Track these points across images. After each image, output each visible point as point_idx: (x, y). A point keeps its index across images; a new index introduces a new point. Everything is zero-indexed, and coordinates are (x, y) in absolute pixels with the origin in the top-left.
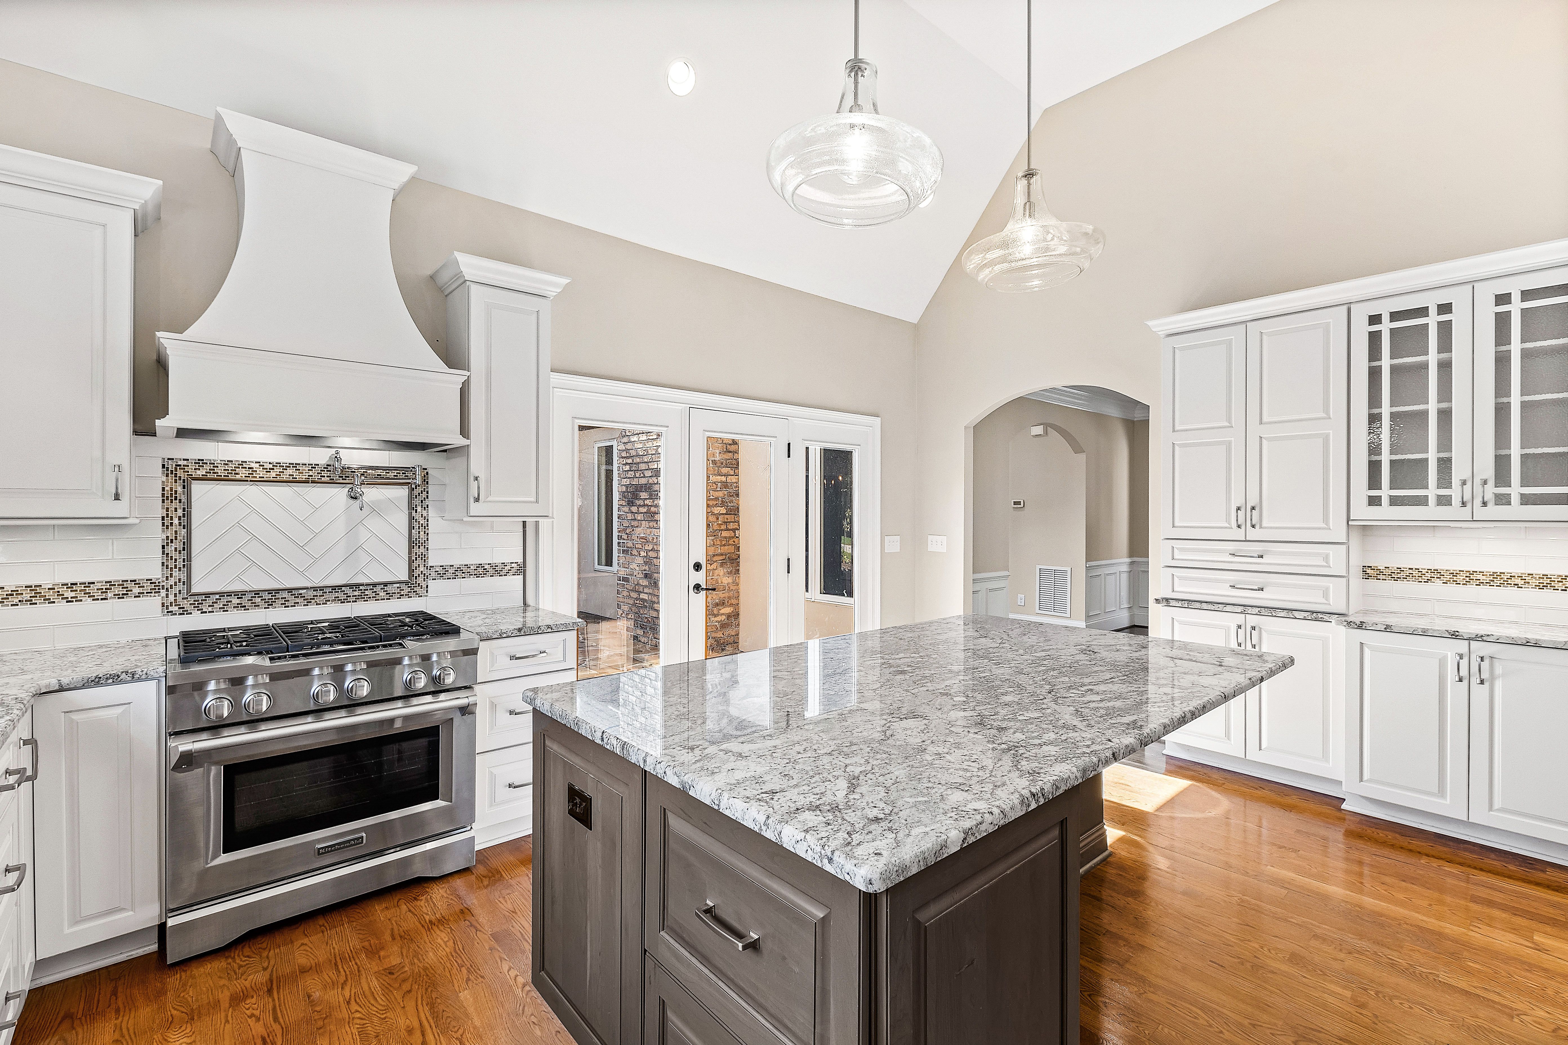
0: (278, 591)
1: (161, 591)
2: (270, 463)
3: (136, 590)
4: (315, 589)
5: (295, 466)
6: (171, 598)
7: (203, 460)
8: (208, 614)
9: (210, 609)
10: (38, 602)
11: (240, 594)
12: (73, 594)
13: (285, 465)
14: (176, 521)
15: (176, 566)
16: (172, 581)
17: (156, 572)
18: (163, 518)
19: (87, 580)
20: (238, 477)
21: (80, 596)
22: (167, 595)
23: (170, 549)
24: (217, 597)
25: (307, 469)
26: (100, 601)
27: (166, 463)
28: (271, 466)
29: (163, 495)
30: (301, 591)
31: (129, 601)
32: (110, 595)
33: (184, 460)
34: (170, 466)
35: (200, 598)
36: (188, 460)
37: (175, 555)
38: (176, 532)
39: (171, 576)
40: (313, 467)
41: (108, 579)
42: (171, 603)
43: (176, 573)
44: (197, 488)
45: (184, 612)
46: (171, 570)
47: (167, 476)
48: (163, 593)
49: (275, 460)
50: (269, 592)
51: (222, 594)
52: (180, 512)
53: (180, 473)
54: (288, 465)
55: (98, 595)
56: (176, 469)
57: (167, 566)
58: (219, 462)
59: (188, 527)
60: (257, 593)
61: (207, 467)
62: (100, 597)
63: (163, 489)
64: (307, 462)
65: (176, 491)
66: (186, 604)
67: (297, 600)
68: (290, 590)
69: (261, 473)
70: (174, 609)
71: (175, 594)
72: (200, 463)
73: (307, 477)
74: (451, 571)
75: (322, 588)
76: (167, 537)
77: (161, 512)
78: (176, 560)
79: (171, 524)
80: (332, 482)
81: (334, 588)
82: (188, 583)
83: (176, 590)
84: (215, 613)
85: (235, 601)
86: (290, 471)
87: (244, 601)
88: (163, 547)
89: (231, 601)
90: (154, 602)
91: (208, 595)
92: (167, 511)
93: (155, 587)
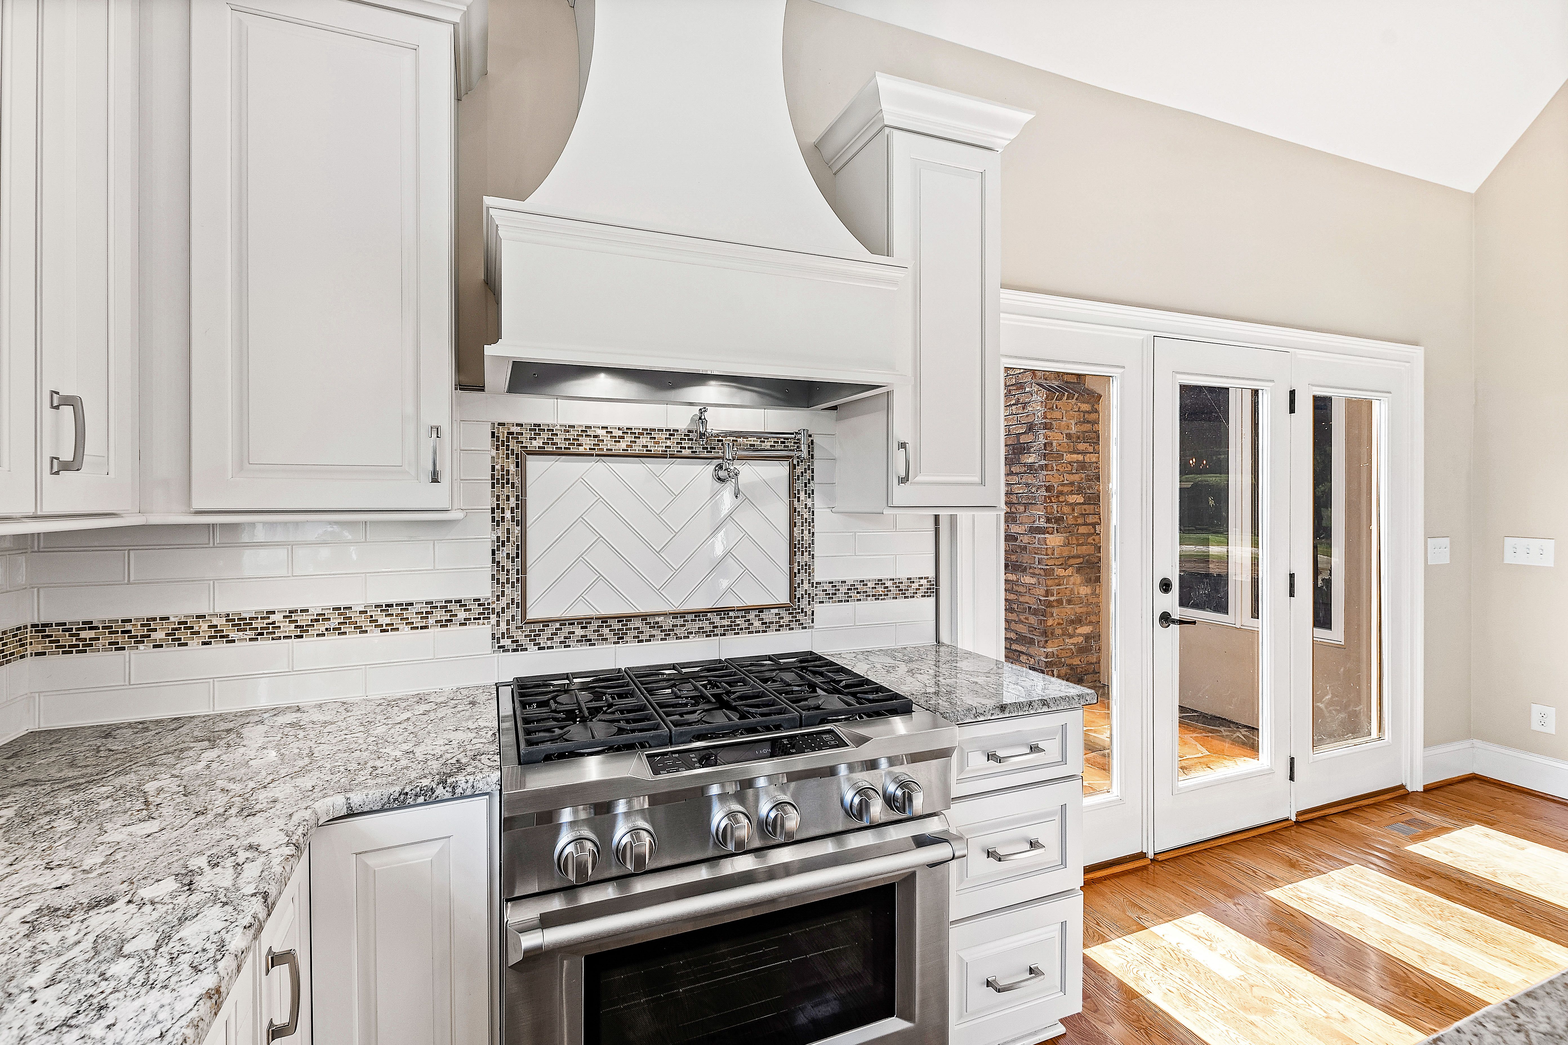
0: (629, 618)
1: (491, 616)
2: (619, 429)
3: (462, 615)
4: (675, 615)
5: (648, 432)
6: (503, 626)
7: (539, 425)
8: (546, 650)
9: (549, 643)
10: (347, 630)
11: (584, 622)
12: (388, 620)
13: (637, 431)
14: (508, 515)
15: (508, 579)
16: (503, 602)
17: (485, 590)
18: (493, 509)
19: (404, 600)
20: (581, 449)
21: (396, 621)
22: (498, 622)
23: (501, 556)
24: (558, 625)
25: (664, 437)
26: (419, 631)
27: (496, 430)
28: (620, 433)
29: (493, 476)
30: (657, 619)
31: (453, 630)
32: (431, 621)
33: (518, 425)
34: (501, 435)
35: (538, 627)
36: (522, 425)
37: (508, 565)
38: (508, 530)
39: (503, 595)
40: (672, 433)
41: (429, 599)
42: (503, 634)
43: (508, 590)
44: (534, 465)
45: (519, 648)
46: (503, 586)
47: (497, 449)
48: (493, 619)
49: (625, 424)
50: (620, 618)
51: (563, 622)
52: (513, 502)
53: (512, 444)
54: (641, 431)
55: (418, 621)
56: (508, 438)
57: (498, 579)
58: (558, 427)
59: (521, 523)
60: (604, 620)
61: (545, 435)
62: (419, 625)
63: (493, 468)
64: (664, 427)
65: (508, 471)
66: (519, 635)
67: (654, 632)
68: (644, 617)
69: (608, 444)
70: (506, 642)
71: (508, 621)
72: (537, 429)
73: (664, 449)
74: (844, 589)
75: (683, 615)
76: (498, 538)
77: (489, 502)
78: (508, 571)
79: (503, 518)
80: (694, 457)
81: (698, 614)
82: (523, 605)
83: (507, 615)
84: (554, 650)
85: (579, 632)
86: (643, 440)
87: (589, 632)
88: (493, 552)
89: (573, 633)
90: (483, 632)
91: (546, 623)
92: (498, 500)
93: (484, 611)
